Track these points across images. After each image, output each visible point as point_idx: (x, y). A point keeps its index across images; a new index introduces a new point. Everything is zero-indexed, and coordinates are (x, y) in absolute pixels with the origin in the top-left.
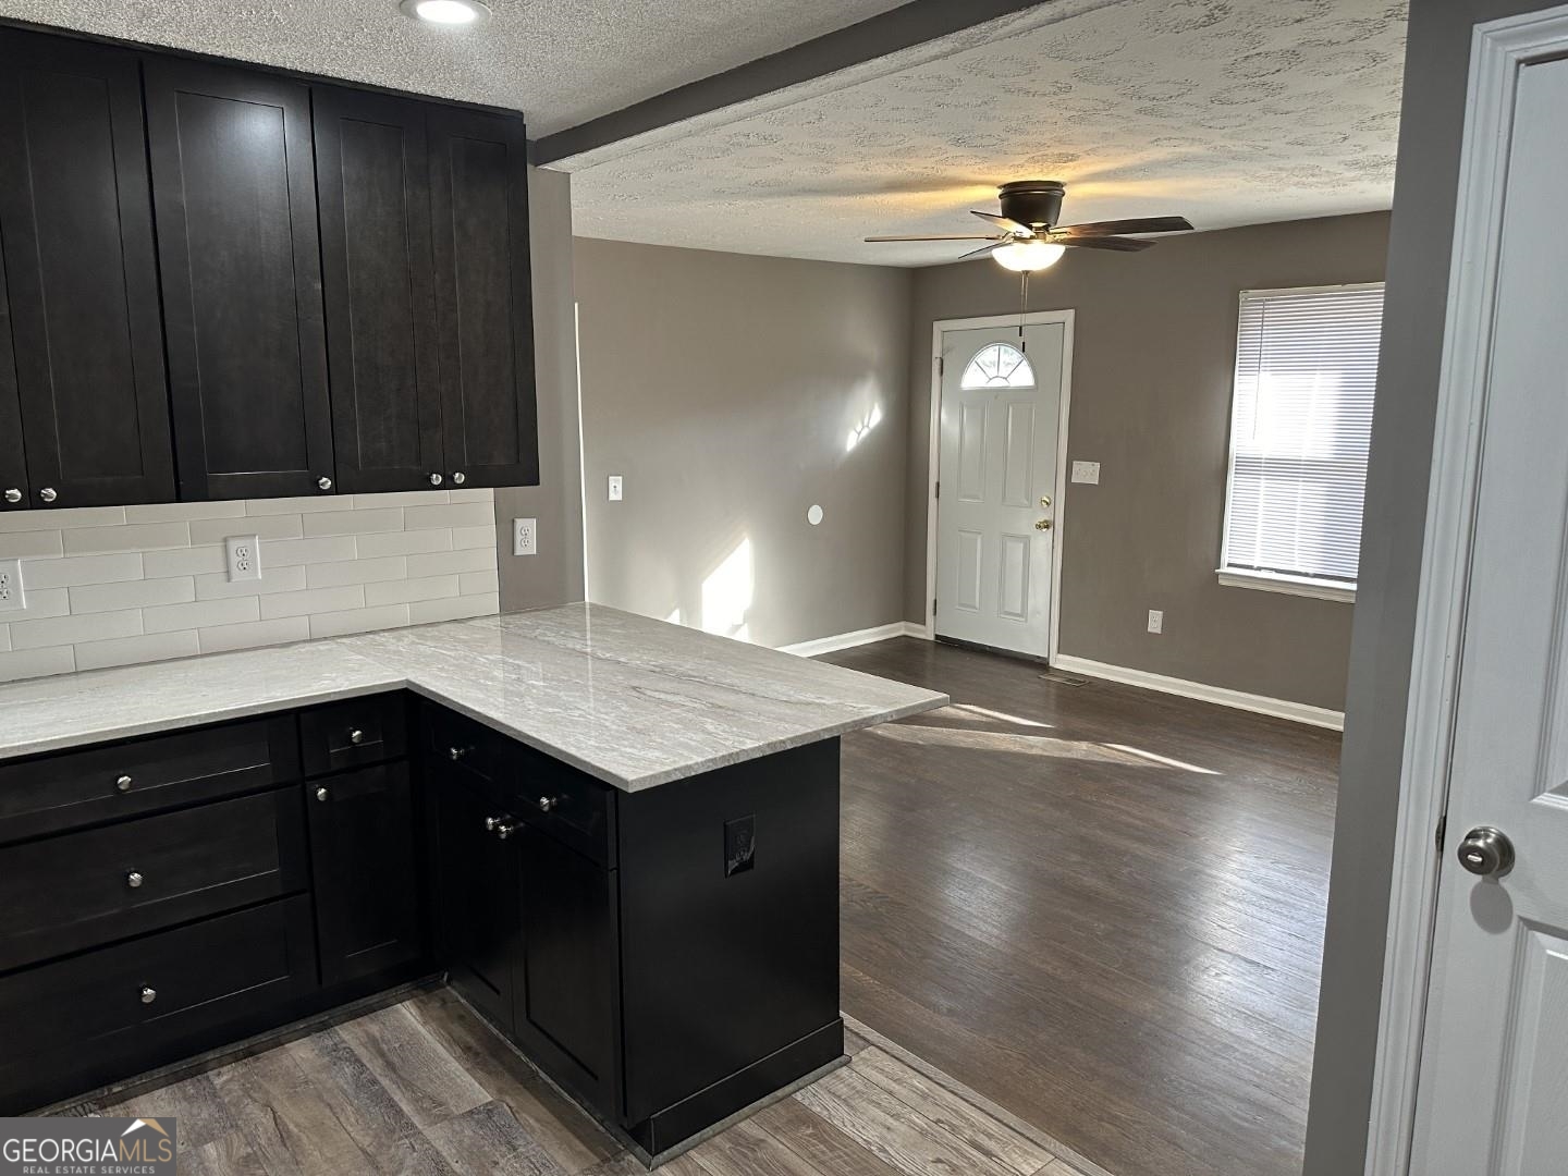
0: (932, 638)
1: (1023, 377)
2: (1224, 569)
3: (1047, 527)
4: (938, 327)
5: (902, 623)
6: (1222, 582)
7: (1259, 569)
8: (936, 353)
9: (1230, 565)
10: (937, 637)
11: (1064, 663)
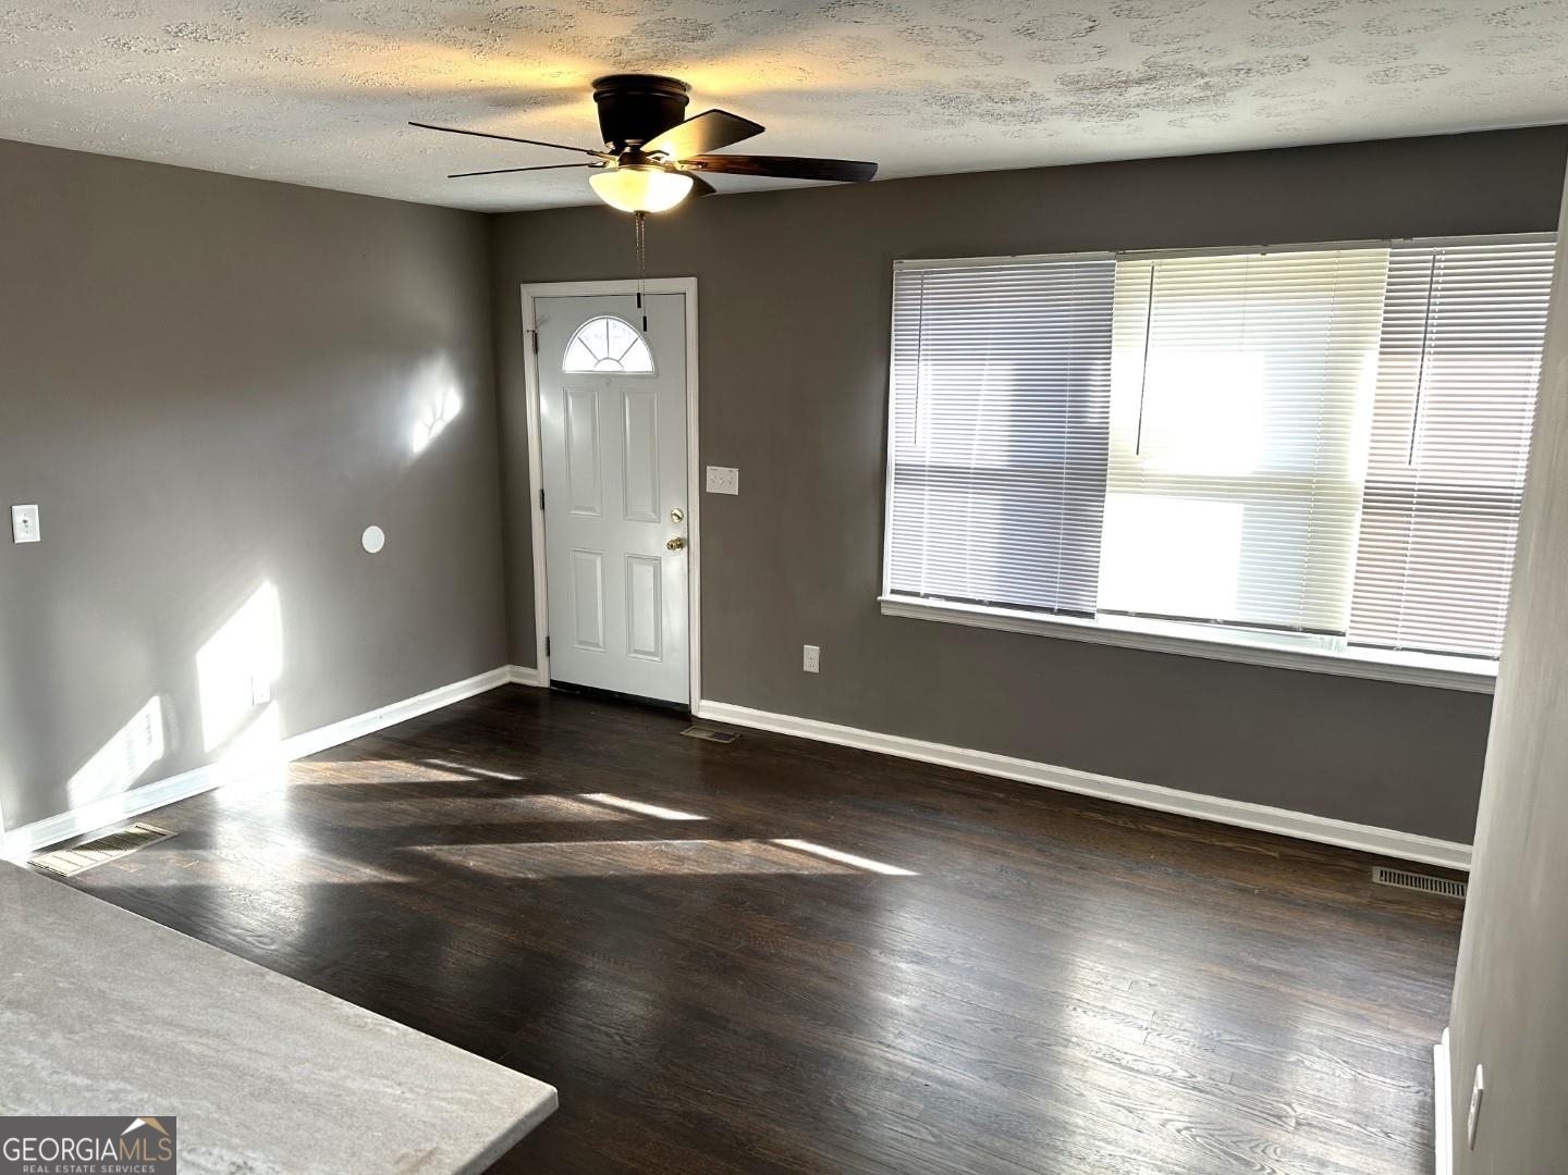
0: (546, 684)
1: (639, 360)
2: (887, 596)
3: (680, 546)
4: (528, 292)
5: (507, 668)
6: (885, 611)
7: (927, 596)
8: (527, 324)
9: (893, 592)
10: (553, 682)
11: (707, 710)
